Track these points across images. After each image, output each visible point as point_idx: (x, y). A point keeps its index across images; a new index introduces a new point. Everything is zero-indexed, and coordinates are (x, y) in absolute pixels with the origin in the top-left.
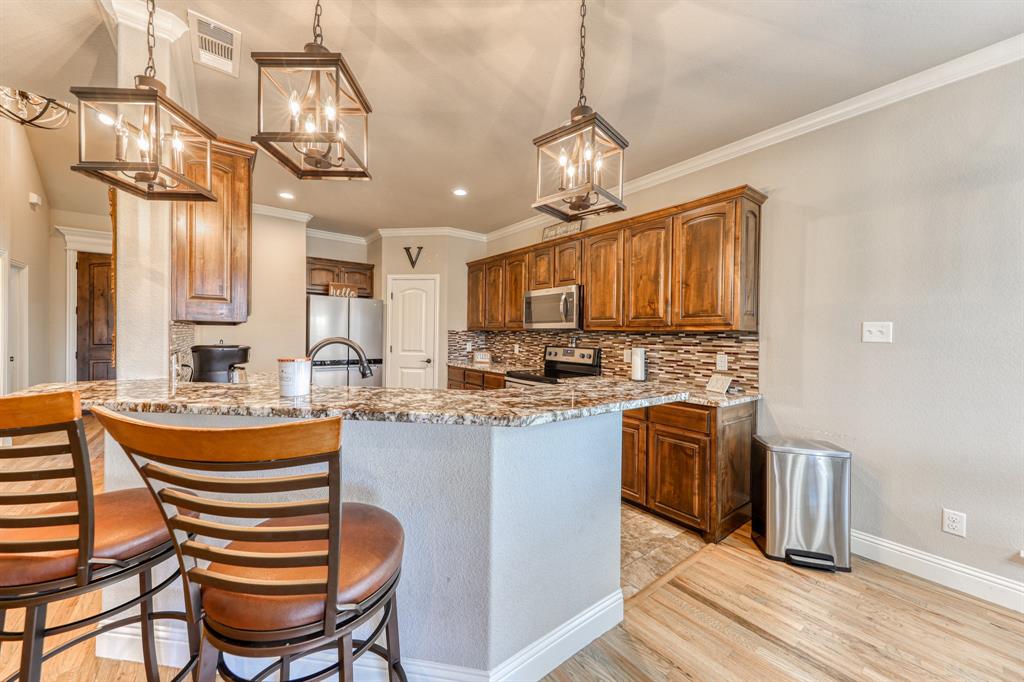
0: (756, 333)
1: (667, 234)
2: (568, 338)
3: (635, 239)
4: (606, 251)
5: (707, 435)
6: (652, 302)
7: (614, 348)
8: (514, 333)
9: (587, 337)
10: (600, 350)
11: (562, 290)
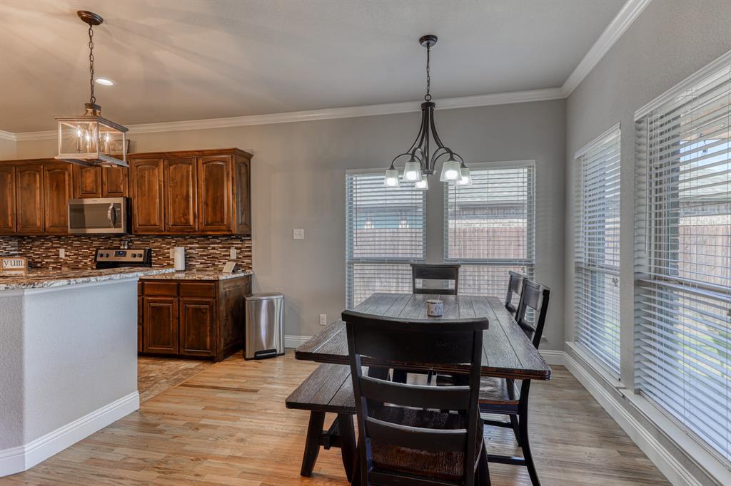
0: (250, 235)
1: (193, 169)
2: (120, 241)
3: (172, 168)
4: (149, 173)
5: (214, 298)
6: (186, 214)
7: (162, 248)
8: (59, 237)
9: (139, 240)
10: (150, 250)
11: (112, 201)
